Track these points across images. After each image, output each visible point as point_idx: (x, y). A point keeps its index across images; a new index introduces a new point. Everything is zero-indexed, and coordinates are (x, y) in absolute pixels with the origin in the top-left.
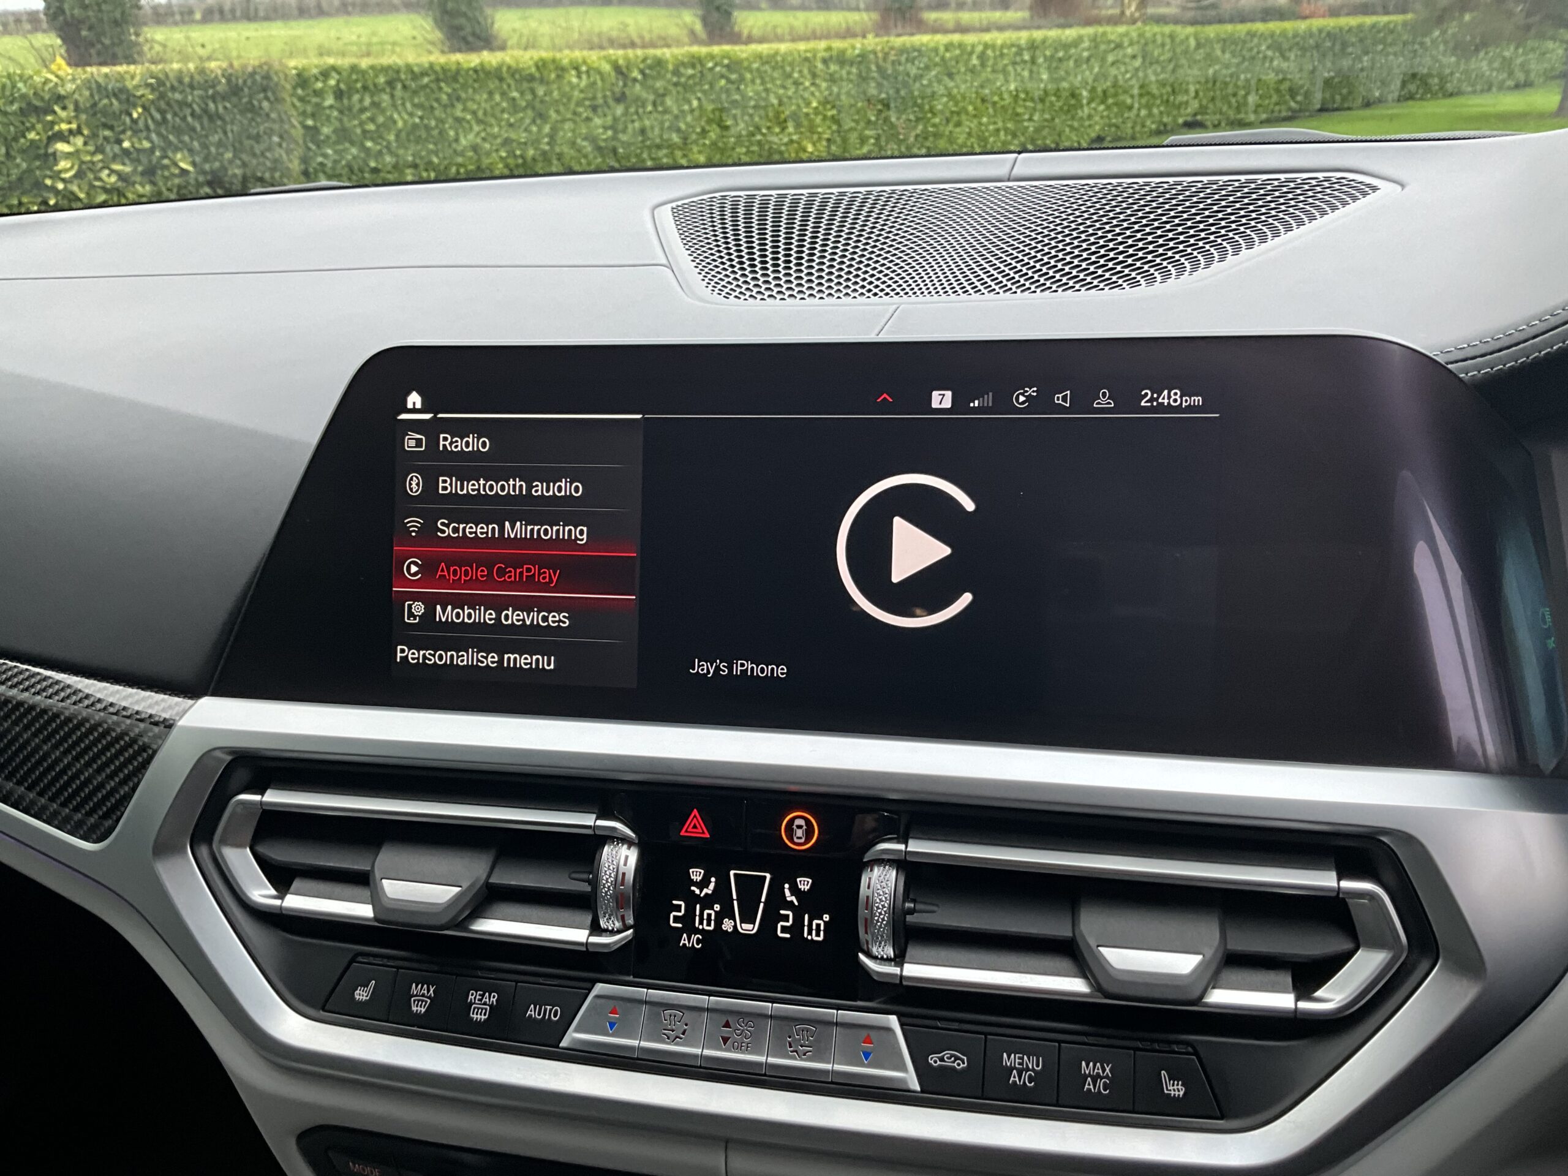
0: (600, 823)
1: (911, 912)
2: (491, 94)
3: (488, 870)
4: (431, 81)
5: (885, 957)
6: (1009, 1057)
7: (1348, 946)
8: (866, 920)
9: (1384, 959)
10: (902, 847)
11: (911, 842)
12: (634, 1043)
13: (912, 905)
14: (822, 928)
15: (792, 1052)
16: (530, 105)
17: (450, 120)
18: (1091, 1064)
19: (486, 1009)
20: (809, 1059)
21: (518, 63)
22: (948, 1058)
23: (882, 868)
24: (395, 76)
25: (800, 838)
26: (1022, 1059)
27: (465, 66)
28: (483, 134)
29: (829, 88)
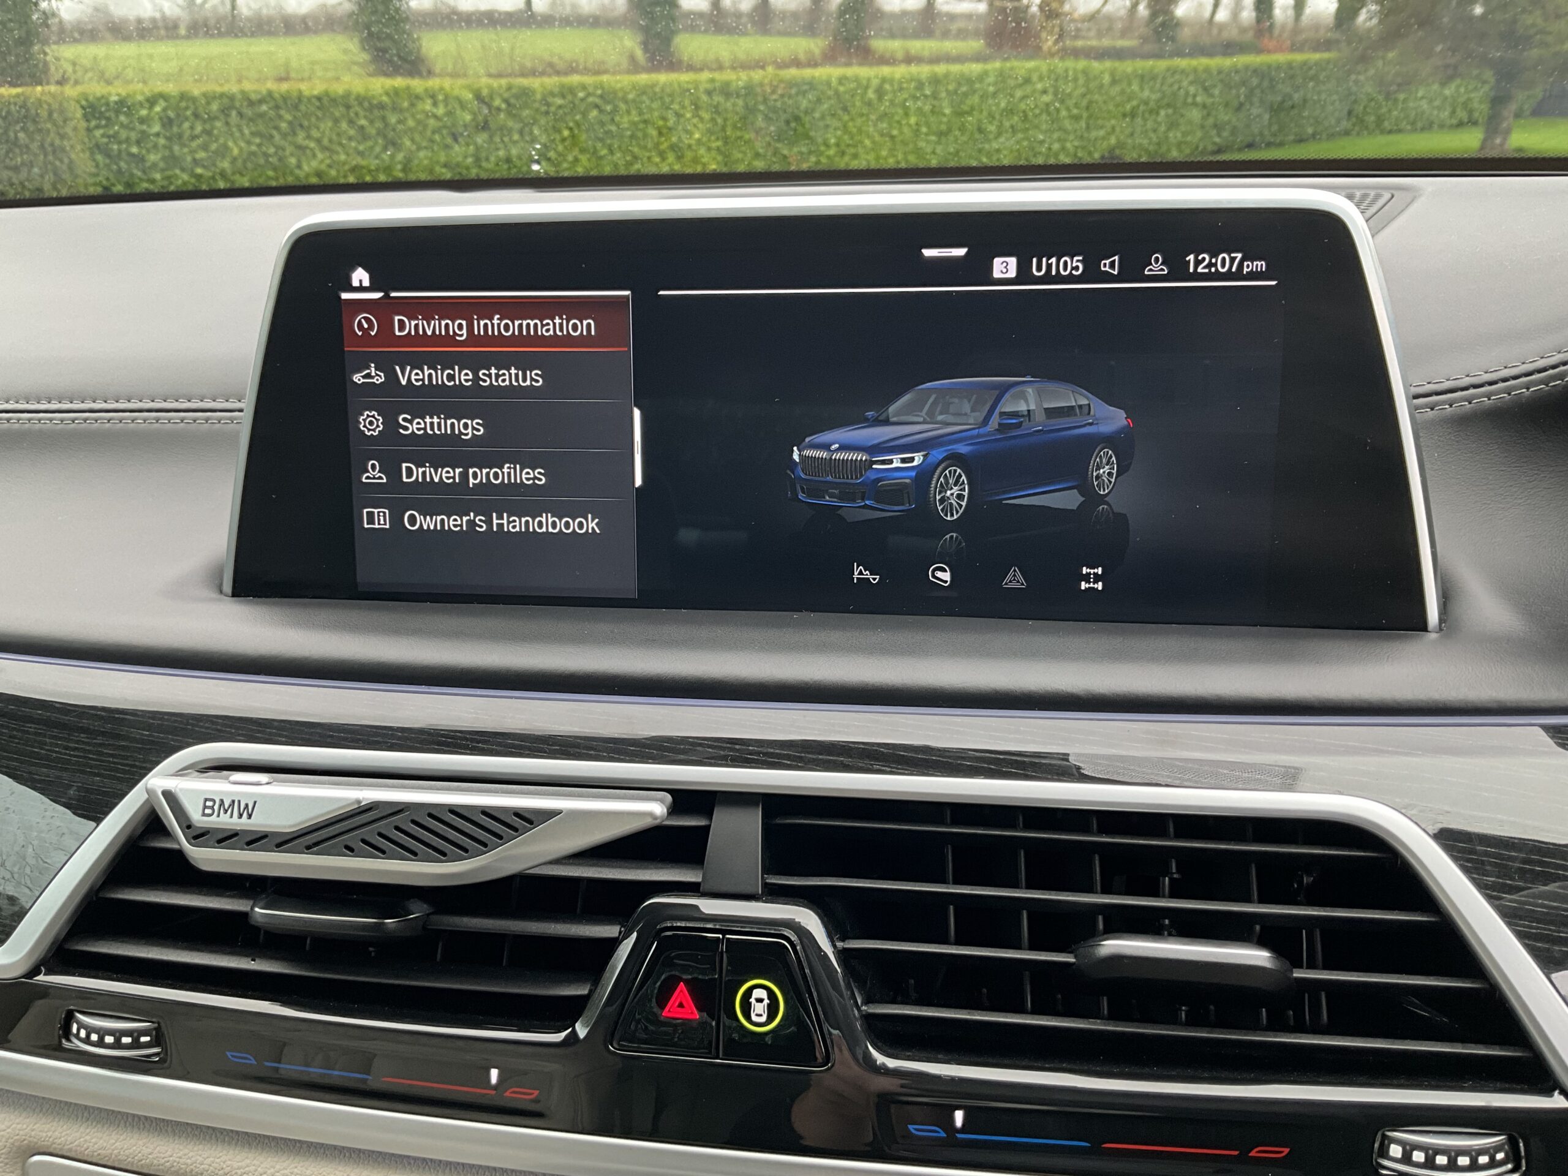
2: (336, 121)
4: (269, 109)
16: (381, 134)
17: (291, 149)
21: (367, 90)
24: (229, 103)
28: (328, 161)
29: (713, 120)
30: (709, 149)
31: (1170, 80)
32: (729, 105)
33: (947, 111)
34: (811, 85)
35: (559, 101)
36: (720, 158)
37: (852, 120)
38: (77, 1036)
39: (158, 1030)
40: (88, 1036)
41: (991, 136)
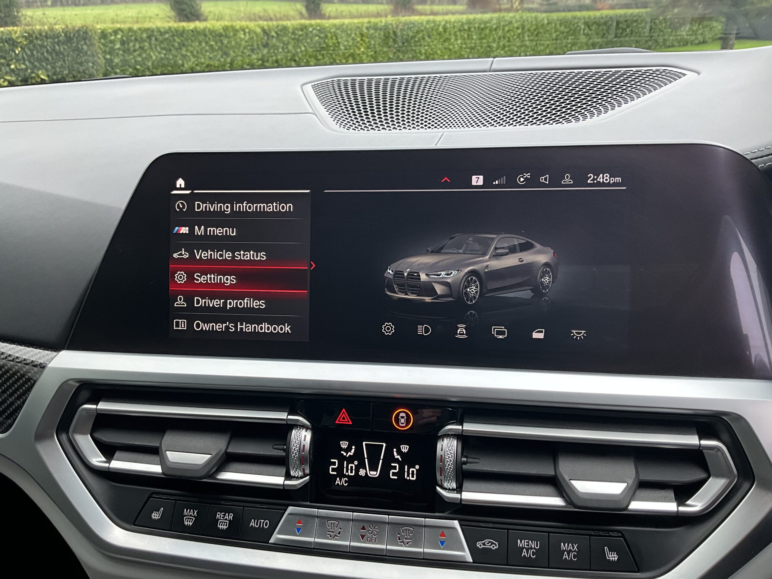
0: (290, 417)
1: (465, 463)
2: (200, 43)
3: (226, 444)
4: (169, 36)
5: (451, 488)
6: (521, 542)
7: (703, 475)
8: (441, 468)
9: (724, 483)
10: (460, 427)
11: (465, 424)
12: (311, 540)
13: (465, 459)
14: (415, 473)
15: (400, 542)
16: (220, 49)
17: (180, 56)
18: (566, 544)
19: (227, 523)
20: (409, 547)
21: (213, 26)
22: (487, 543)
23: (449, 439)
24: (151, 33)
25: (403, 423)
26: (528, 542)
27: (187, 28)
28: (196, 62)
29: (369, 42)
30: (368, 56)
31: (573, 22)
34: (414, 24)
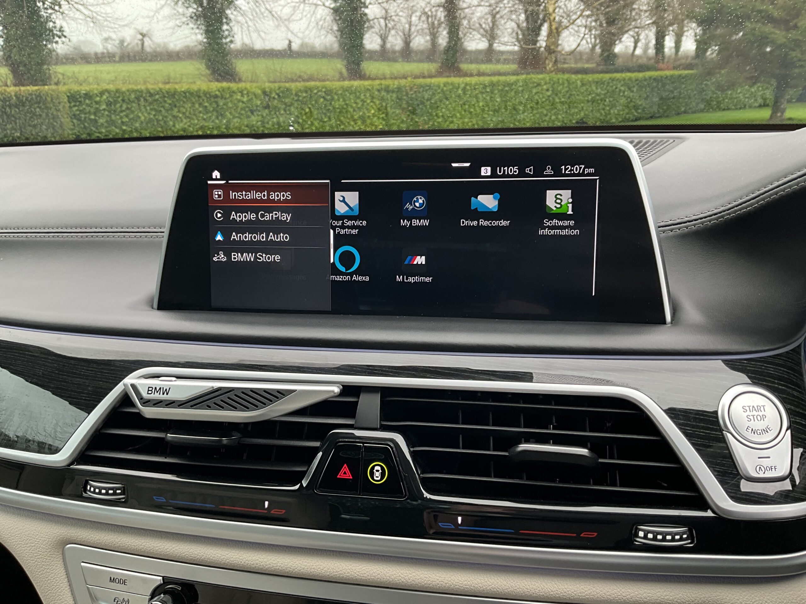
29: (381, 103)
30: (379, 118)
31: (611, 84)
32: (389, 96)
33: (498, 100)
34: (430, 86)
35: (304, 95)
36: (384, 123)
37: (450, 104)
38: (90, 491)
39: (124, 487)
40: (95, 490)
41: (521, 112)
